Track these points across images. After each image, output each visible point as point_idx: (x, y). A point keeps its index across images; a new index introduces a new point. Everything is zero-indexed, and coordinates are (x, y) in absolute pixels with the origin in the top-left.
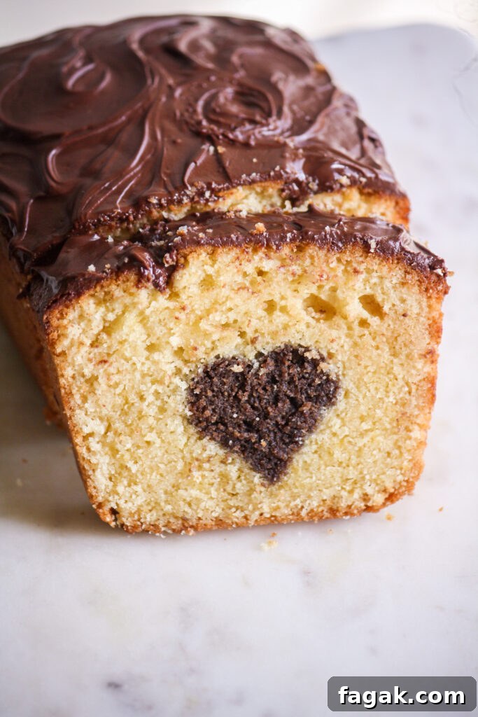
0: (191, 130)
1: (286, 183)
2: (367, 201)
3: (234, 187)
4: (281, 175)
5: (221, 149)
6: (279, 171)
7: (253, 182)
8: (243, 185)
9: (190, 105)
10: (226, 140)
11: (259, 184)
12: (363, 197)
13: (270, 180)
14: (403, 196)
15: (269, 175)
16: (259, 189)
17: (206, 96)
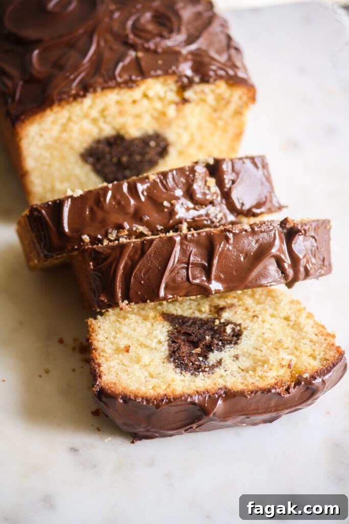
0: (121, 41)
1: (178, 77)
2: (231, 89)
4: (176, 72)
5: (140, 55)
6: (175, 69)
8: (152, 77)
9: (123, 24)
10: (143, 48)
11: (162, 77)
13: (168, 75)
14: (253, 86)
15: (168, 72)
17: (133, 18)
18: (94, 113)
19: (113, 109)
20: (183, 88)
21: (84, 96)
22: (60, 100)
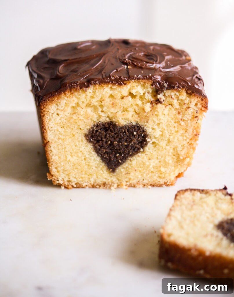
0: (120, 62)
1: (154, 82)
2: (189, 97)
3: (130, 80)
4: (152, 78)
5: (129, 67)
6: (151, 76)
7: (139, 79)
8: (135, 79)
9: (124, 55)
10: (133, 65)
11: (142, 80)
12: (188, 95)
13: (146, 79)
14: (205, 97)
15: (146, 77)
16: (142, 83)
17: (131, 53)
18: (94, 102)
19: (108, 101)
20: (156, 92)
21: (88, 87)
22: (71, 88)
